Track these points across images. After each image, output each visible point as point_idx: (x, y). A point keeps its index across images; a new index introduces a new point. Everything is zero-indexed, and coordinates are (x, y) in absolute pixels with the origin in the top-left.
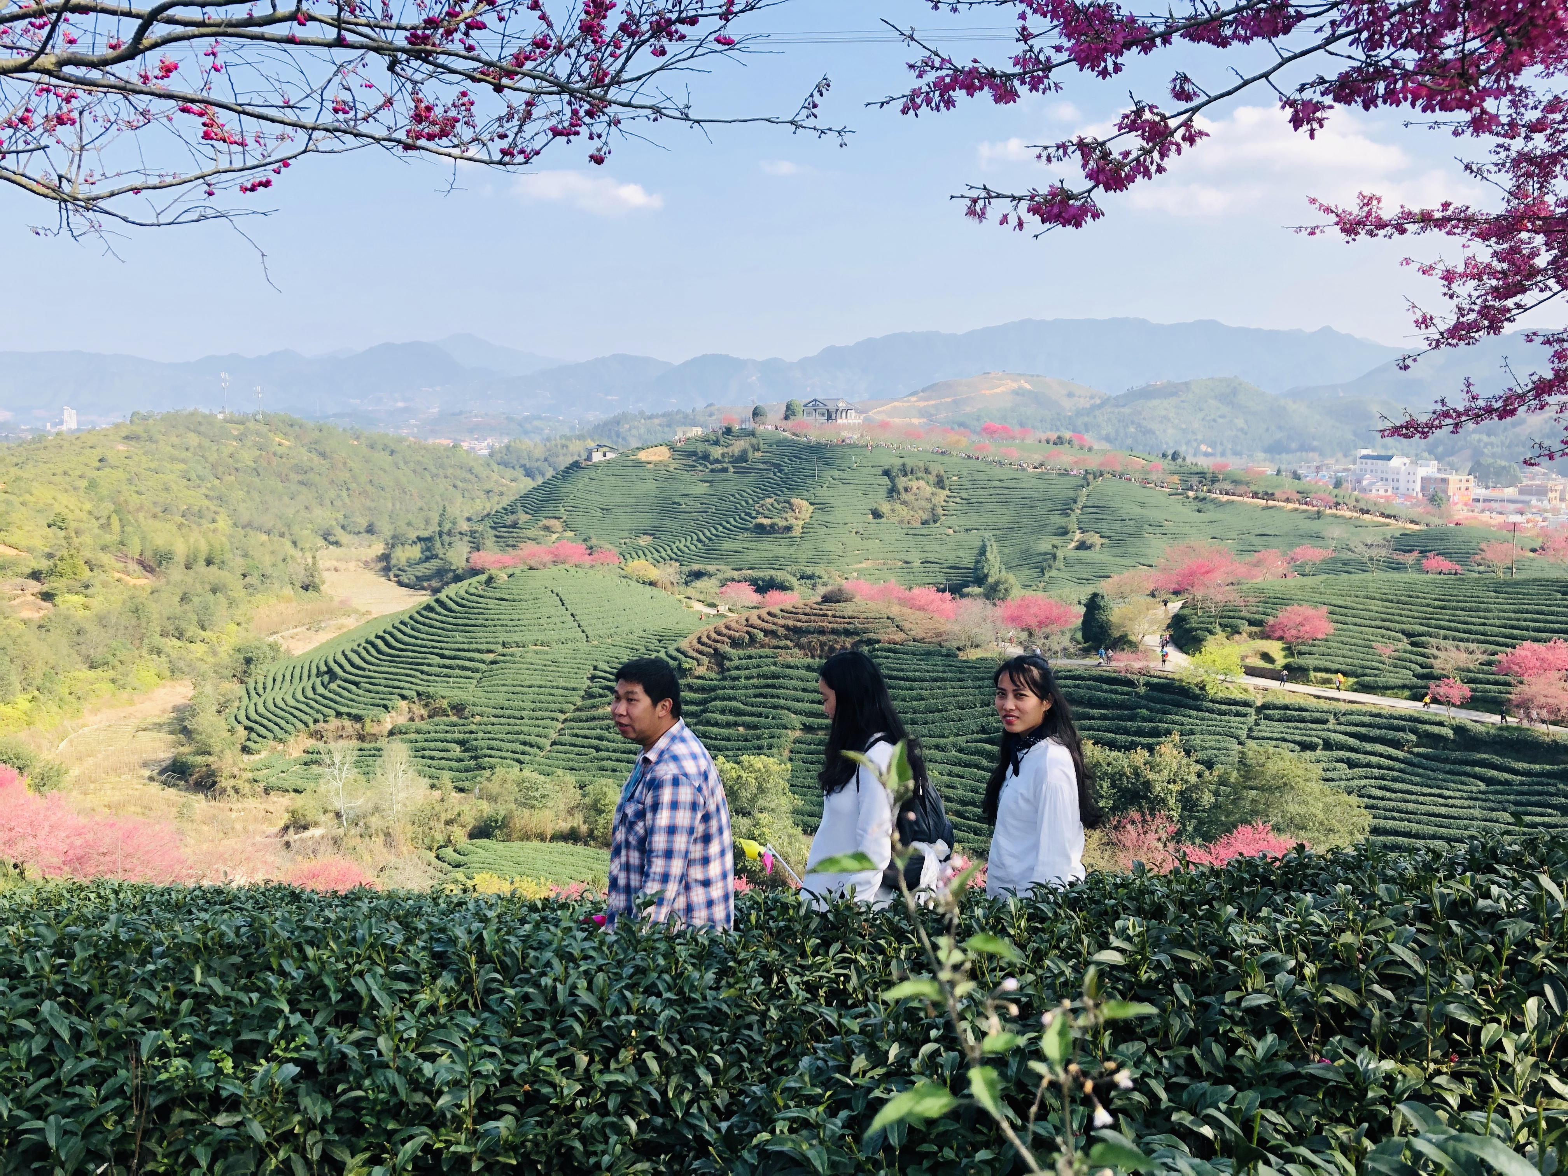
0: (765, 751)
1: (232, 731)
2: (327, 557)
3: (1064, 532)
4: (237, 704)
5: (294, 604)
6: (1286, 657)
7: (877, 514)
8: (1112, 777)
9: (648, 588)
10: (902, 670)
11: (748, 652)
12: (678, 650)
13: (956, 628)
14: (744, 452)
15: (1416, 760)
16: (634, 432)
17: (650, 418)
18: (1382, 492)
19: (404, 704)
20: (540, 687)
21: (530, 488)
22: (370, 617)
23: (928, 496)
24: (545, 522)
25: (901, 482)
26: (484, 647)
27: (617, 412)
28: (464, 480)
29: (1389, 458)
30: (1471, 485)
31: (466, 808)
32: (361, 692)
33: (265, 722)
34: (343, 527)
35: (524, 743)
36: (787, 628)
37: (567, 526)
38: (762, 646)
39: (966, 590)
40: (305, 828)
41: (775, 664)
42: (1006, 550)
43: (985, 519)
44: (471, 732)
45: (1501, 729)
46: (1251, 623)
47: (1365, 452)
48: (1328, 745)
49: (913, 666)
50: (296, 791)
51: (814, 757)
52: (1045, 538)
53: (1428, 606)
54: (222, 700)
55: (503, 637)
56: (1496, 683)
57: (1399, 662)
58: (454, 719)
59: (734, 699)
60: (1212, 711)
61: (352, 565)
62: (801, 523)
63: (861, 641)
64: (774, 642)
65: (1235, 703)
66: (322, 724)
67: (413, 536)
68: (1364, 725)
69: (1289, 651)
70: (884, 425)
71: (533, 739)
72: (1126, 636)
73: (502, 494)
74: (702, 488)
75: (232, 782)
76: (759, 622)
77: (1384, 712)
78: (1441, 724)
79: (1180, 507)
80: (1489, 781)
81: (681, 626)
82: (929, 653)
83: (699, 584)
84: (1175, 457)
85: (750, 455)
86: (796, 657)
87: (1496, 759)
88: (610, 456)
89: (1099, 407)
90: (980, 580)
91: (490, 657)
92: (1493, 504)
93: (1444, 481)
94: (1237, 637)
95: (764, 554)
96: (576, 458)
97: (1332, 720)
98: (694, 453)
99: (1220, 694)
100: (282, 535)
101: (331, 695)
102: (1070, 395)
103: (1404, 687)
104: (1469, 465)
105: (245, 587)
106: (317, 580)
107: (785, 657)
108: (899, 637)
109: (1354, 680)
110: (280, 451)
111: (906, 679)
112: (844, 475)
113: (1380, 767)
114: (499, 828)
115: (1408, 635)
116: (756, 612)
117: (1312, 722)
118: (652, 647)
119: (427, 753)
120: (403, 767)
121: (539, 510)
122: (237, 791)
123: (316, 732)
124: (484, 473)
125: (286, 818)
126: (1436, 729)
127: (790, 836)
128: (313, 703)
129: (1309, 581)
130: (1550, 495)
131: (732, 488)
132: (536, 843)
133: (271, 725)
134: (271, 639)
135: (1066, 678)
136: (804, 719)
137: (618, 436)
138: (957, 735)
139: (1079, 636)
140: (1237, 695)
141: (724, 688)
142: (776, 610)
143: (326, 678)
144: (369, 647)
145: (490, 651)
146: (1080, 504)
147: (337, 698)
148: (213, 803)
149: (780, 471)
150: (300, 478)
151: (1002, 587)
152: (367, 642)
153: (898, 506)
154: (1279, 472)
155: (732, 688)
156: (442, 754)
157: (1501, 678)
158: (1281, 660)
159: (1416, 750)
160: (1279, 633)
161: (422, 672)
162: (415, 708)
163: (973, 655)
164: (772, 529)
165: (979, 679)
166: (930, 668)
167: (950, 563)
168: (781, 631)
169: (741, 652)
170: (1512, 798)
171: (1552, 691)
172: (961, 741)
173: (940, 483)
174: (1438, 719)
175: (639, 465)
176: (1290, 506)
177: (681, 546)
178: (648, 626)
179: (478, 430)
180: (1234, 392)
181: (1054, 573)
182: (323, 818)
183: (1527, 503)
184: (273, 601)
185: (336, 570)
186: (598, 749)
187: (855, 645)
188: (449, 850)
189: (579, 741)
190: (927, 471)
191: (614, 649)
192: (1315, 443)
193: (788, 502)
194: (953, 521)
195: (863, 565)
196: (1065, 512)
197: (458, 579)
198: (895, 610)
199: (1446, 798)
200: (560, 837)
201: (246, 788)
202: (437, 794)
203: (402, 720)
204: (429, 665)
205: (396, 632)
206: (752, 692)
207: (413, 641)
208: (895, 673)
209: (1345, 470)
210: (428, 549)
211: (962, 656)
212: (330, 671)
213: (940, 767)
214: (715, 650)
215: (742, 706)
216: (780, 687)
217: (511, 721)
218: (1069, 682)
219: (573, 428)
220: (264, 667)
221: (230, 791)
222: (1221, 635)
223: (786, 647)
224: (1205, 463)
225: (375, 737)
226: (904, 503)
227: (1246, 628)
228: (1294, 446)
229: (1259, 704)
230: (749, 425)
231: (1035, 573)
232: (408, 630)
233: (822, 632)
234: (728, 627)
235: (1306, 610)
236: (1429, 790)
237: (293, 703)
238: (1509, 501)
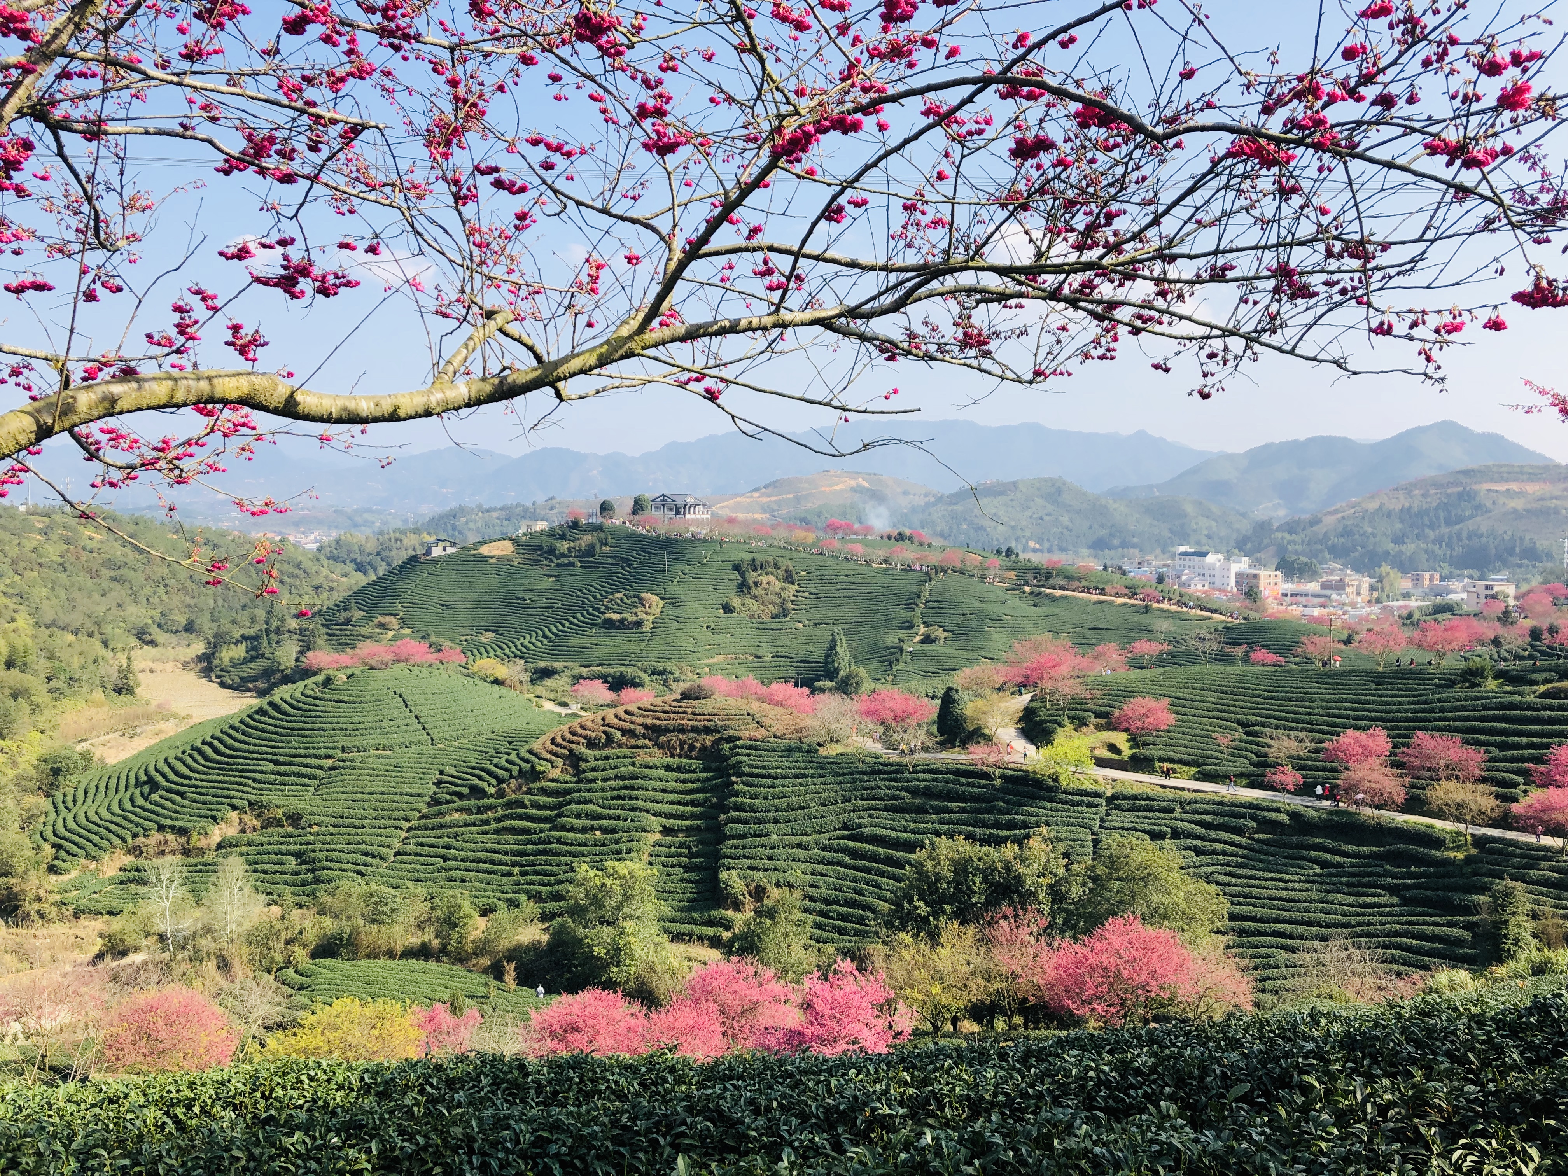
0: (624, 855)
1: (37, 849)
2: (143, 658)
3: (909, 626)
4: (42, 819)
5: (106, 709)
6: (1131, 748)
7: (728, 609)
8: (984, 872)
9: (496, 687)
10: (764, 768)
11: (604, 753)
12: (530, 752)
13: (816, 724)
14: (592, 546)
15: (1257, 846)
16: (472, 525)
17: (488, 511)
18: (1199, 587)
19: (234, 815)
20: (383, 793)
21: (364, 584)
22: (192, 722)
23: (777, 590)
24: (381, 619)
25: (752, 576)
26: (322, 752)
27: (453, 505)
28: (292, 576)
29: (1205, 554)
30: (1279, 580)
31: (307, 924)
32: (186, 802)
33: (76, 838)
34: (159, 626)
35: (366, 854)
36: (645, 726)
37: (403, 623)
38: (620, 746)
39: (817, 684)
40: (124, 954)
41: (633, 764)
42: (855, 645)
43: (833, 613)
44: (308, 843)
45: (1330, 813)
46: (1098, 715)
47: (1183, 549)
48: (1176, 834)
49: (775, 763)
50: (110, 913)
51: (675, 861)
52: (892, 632)
53: (1259, 696)
54: (25, 815)
55: (342, 741)
56: (1324, 769)
57: (1237, 752)
58: (290, 829)
59: (591, 802)
60: (1065, 803)
61: (170, 666)
62: (651, 618)
63: (721, 739)
64: (633, 742)
65: (1087, 794)
66: (142, 839)
67: (237, 634)
68: (1207, 813)
69: (1134, 741)
70: (731, 521)
71: (375, 849)
72: (979, 729)
73: (331, 590)
74: (549, 582)
75: (36, 906)
76: (616, 721)
77: (1225, 800)
78: (1277, 810)
79: (1018, 602)
80: (1323, 864)
81: (532, 727)
82: (790, 750)
83: (549, 682)
84: (1009, 552)
85: (598, 549)
86: (656, 756)
87: (1329, 843)
88: (450, 550)
89: (934, 504)
90: (831, 674)
91: (330, 762)
92: (1299, 599)
93: (1255, 576)
94: (1084, 729)
95: (613, 649)
96: (411, 553)
97: (1178, 810)
98: (540, 548)
99: (1072, 785)
100: (91, 635)
101: (152, 807)
102: (905, 493)
103: (1241, 775)
104: (1276, 561)
105: (50, 691)
106: (131, 683)
107: (643, 757)
108: (760, 733)
109: (1195, 769)
110: (91, 545)
111: (769, 777)
112: (695, 570)
113: (1225, 854)
114: (345, 947)
115: (1243, 725)
116: (613, 711)
117: (1160, 811)
118: (502, 749)
119: (259, 867)
120: (239, 883)
121: (375, 606)
122: (41, 915)
123: (135, 848)
124: (312, 568)
125: (99, 945)
126: (1273, 815)
127: (656, 945)
128: (131, 816)
129: (1147, 674)
130: (1348, 590)
131: (579, 582)
132: (383, 962)
133: (82, 841)
134: (79, 748)
135: (924, 772)
136: (664, 821)
137: (454, 530)
138: (820, 832)
139: (934, 729)
140: (1088, 786)
141: (580, 791)
142: (633, 708)
143: (146, 789)
144: (195, 754)
145: (328, 757)
146: (923, 600)
147: (159, 809)
148: (14, 930)
149: (629, 566)
150: (113, 573)
151: (853, 681)
152: (193, 748)
153: (748, 601)
154: (1105, 568)
155: (588, 791)
156: (277, 867)
157: (1328, 764)
158: (1127, 752)
159: (1256, 836)
160: (1125, 725)
161: (254, 780)
162: (246, 818)
163: (834, 750)
164: (623, 625)
165: (840, 775)
166: (792, 765)
167: (801, 657)
168: (640, 730)
169: (597, 753)
170: (1344, 880)
171: (1375, 776)
172: (824, 838)
173: (789, 578)
174: (1275, 805)
175: (482, 559)
176: (1121, 600)
177: (526, 643)
178: (497, 727)
179: (305, 523)
180: (1059, 492)
181: (901, 666)
182: (144, 942)
183: (1328, 597)
184: (81, 705)
185: (151, 671)
186: (445, 859)
187: (717, 742)
188: (291, 972)
189: (426, 850)
190: (776, 566)
191: (462, 753)
192: (1135, 540)
193: (638, 597)
194: (802, 616)
195: (715, 660)
196: (910, 606)
197: (287, 679)
198: (755, 707)
199: (1286, 882)
200: (410, 953)
201: (53, 912)
202: (276, 910)
203: (232, 832)
204: (262, 772)
205: (225, 738)
206: (609, 794)
207: (245, 746)
208: (756, 771)
209: (1164, 566)
210: (254, 648)
211: (823, 752)
212: (151, 780)
213: (803, 865)
214: (571, 751)
215: (599, 810)
216: (638, 789)
217: (352, 830)
218: (927, 776)
219: (406, 521)
220: (74, 779)
221: (34, 916)
222: (1069, 728)
223: (645, 747)
224: (1037, 559)
225: (202, 851)
226: (755, 597)
227: (1093, 720)
228: (1116, 542)
229: (1109, 794)
230: (596, 520)
231: (883, 666)
232: (239, 736)
233: (681, 730)
234: (583, 727)
235: (1149, 703)
236: (1271, 875)
237: (107, 816)
238: (1315, 596)
